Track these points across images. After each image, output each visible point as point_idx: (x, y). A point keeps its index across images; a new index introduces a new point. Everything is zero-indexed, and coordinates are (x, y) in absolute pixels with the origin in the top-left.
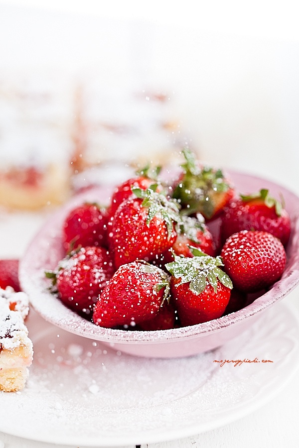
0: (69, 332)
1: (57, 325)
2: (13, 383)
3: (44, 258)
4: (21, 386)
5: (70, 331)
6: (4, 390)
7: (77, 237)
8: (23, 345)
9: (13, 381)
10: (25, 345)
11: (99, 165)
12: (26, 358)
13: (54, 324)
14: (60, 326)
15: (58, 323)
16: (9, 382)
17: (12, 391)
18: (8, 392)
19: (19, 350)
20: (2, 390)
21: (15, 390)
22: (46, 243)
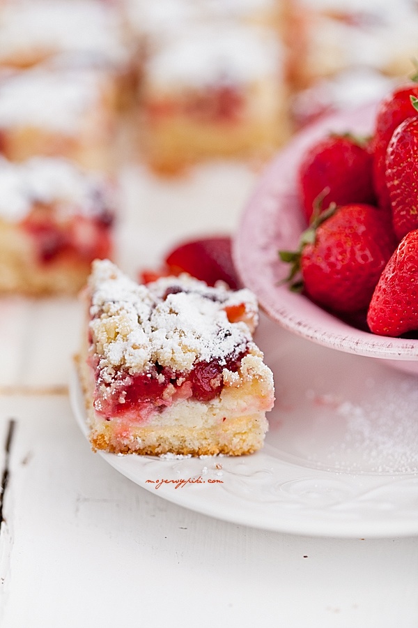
0: (332, 349)
1: (309, 338)
2: (244, 441)
3: (272, 230)
4: (258, 445)
5: (333, 347)
6: (231, 453)
7: (326, 191)
8: (257, 377)
9: (244, 437)
10: (260, 376)
11: (332, 76)
12: (264, 397)
13: (305, 336)
14: (314, 340)
15: (311, 335)
16: (238, 440)
17: (243, 454)
18: (238, 456)
19: (252, 385)
20: (227, 453)
21: (248, 451)
22: (271, 205)
